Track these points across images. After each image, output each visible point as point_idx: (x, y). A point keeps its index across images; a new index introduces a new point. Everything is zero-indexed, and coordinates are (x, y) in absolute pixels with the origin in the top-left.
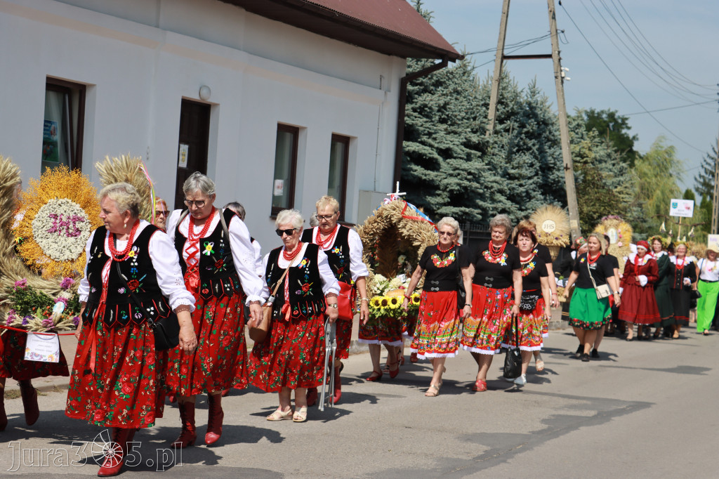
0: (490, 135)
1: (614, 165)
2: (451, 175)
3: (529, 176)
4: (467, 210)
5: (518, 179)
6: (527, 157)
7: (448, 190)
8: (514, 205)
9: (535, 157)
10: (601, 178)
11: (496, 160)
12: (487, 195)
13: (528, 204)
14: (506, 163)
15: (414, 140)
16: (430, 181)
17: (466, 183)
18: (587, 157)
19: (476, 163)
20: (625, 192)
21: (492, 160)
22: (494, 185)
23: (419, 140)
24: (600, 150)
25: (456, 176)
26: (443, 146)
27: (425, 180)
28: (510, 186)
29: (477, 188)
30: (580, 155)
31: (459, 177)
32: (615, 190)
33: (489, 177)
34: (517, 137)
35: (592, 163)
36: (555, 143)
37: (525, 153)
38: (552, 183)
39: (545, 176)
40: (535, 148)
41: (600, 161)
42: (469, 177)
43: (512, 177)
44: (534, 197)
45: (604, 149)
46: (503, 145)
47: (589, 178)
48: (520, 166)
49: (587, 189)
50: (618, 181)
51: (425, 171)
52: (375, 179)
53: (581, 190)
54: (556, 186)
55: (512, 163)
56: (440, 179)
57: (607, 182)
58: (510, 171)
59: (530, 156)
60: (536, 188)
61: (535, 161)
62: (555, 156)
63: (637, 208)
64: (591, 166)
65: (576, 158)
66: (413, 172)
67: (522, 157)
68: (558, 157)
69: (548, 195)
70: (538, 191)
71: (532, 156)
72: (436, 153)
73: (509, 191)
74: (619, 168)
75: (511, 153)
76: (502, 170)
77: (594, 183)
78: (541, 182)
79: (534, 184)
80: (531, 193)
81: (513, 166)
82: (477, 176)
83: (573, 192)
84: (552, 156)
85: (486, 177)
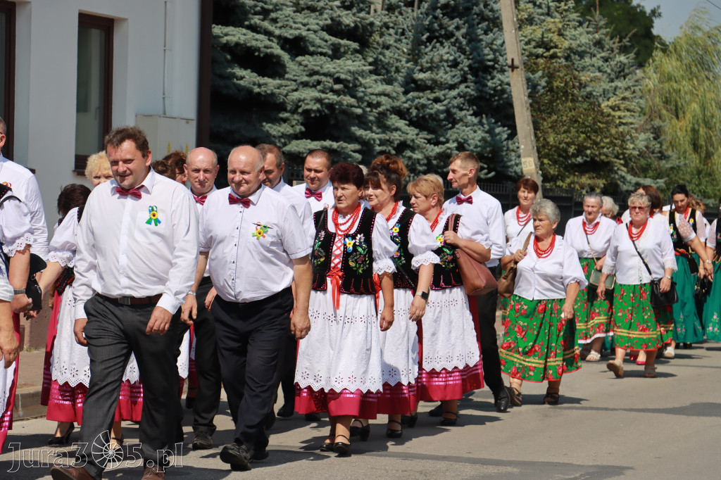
0: (376, 11)
1: (606, 60)
2: (305, 84)
3: (450, 82)
4: (335, 145)
5: (431, 89)
6: (446, 50)
7: (300, 110)
8: (424, 134)
9: (461, 50)
10: (582, 86)
11: (388, 56)
12: (371, 118)
13: (450, 132)
14: (407, 62)
15: (238, 23)
16: (267, 95)
17: (332, 98)
18: (556, 47)
19: (350, 62)
20: (622, 106)
21: (381, 57)
22: (383, 99)
23: (247, 23)
24: (580, 34)
25: (314, 86)
26: (289, 34)
27: (259, 94)
28: (417, 101)
29: (353, 106)
30: (544, 44)
31: (319, 87)
32: (604, 104)
33: (373, 86)
34: (427, 14)
35: (567, 58)
36: (495, 23)
37: (442, 44)
38: (490, 94)
39: (480, 83)
40: (459, 34)
42: (337, 87)
43: (421, 87)
44: (461, 120)
45: (588, 33)
46: (404, 30)
47: (558, 83)
48: (435, 65)
49: (555, 104)
50: (613, 89)
51: (258, 78)
52: (164, 94)
53: (543, 106)
54: (498, 100)
55: (419, 61)
56: (285, 92)
57: (594, 91)
58: (416, 75)
59: (452, 47)
60: (464, 104)
61: (460, 57)
62: (495, 47)
63: (647, 134)
64: (562, 62)
65: (536, 50)
66: (237, 80)
67: (438, 50)
68: (500, 47)
69: (484, 116)
70: (468, 110)
71: (455, 49)
72: (278, 47)
73: (416, 111)
74: (616, 65)
75: (417, 44)
76: (401, 74)
77: (567, 91)
78: (473, 93)
79: (461, 97)
80: (455, 113)
81: (422, 66)
82: (351, 85)
83: (525, 109)
84: (490, 48)
85: (367, 85)
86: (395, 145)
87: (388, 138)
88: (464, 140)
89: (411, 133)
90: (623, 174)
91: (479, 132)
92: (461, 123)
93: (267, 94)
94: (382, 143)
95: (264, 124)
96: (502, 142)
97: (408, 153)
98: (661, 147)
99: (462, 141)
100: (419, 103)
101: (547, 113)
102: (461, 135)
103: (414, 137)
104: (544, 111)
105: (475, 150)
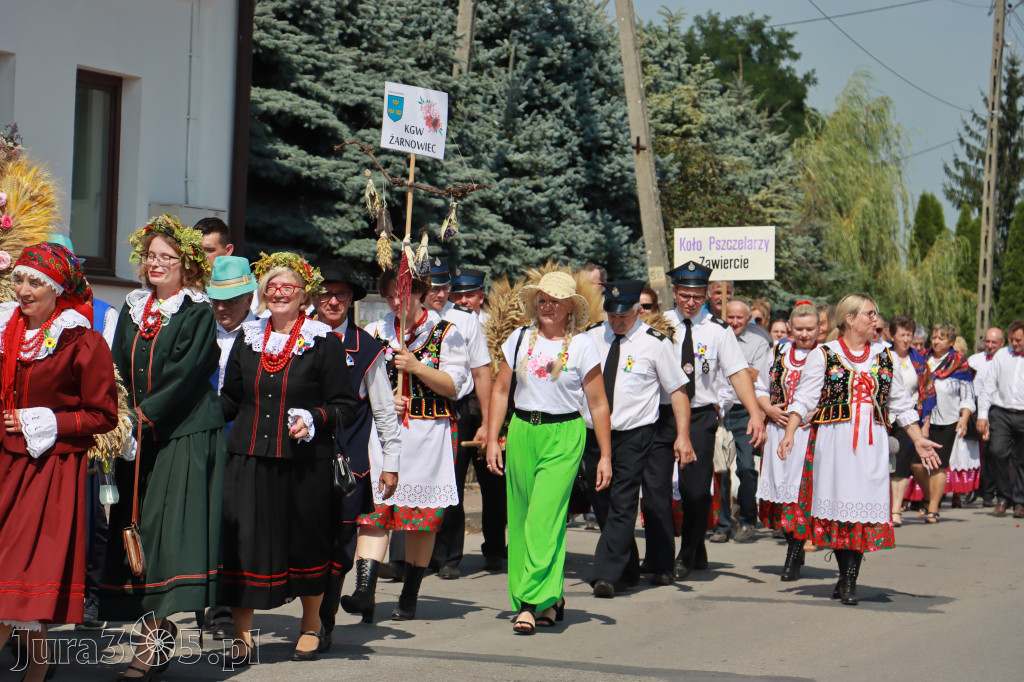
0: (460, 72)
2: (370, 166)
3: (555, 166)
5: (530, 174)
6: (550, 123)
8: (521, 234)
9: (569, 124)
10: (722, 172)
11: (476, 131)
13: (554, 231)
14: (500, 138)
15: (282, 84)
18: (690, 122)
20: (775, 203)
21: (467, 131)
23: (293, 85)
24: (720, 106)
26: (349, 99)
27: (309, 178)
28: (511, 190)
30: (674, 118)
32: (753, 199)
34: (525, 77)
35: (703, 137)
36: (613, 90)
37: (544, 115)
38: (607, 183)
39: (593, 168)
40: (566, 103)
41: (722, 132)
43: (516, 171)
44: (568, 216)
45: (729, 104)
46: (494, 96)
47: (694, 170)
48: (535, 143)
49: (689, 197)
50: (762, 177)
51: (308, 157)
52: (186, 177)
53: (674, 198)
54: (617, 191)
55: (515, 137)
56: (343, 176)
57: (738, 180)
58: (511, 155)
59: (557, 120)
60: (572, 195)
61: (567, 133)
62: (613, 121)
63: (806, 238)
64: (698, 142)
65: (664, 125)
66: (280, 159)
67: (539, 124)
68: (620, 122)
69: (598, 210)
70: (577, 203)
71: (562, 122)
72: (334, 116)
73: (510, 203)
74: (766, 146)
75: (512, 115)
76: (491, 154)
77: (705, 181)
78: (584, 180)
79: (568, 185)
80: (561, 207)
81: (518, 144)
82: (430, 168)
83: (654, 203)
84: (607, 122)
85: (451, 169)
86: (485, 248)
87: (475, 238)
88: (572, 241)
89: (505, 231)
90: (775, 289)
91: (592, 232)
92: (569, 220)
93: (320, 178)
94: (470, 244)
95: (315, 217)
96: (622, 245)
97: (502, 258)
98: (821, 255)
99: (570, 243)
100: (514, 192)
101: (680, 208)
102: (568, 236)
103: (510, 237)
104: (675, 206)
105: (586, 255)
